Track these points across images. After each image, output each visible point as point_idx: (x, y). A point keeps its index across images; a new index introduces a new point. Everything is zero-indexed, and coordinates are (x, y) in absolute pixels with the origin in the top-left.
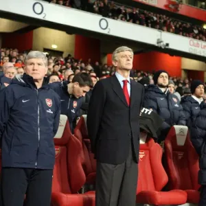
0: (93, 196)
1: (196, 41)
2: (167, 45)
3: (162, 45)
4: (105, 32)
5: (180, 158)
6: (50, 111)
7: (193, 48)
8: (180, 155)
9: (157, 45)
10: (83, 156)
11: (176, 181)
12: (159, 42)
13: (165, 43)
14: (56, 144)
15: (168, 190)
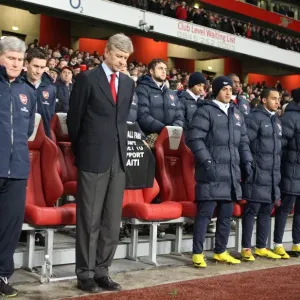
0: (73, 209)
1: (185, 24)
2: (152, 27)
3: (145, 28)
4: (77, 11)
5: (173, 164)
6: (25, 109)
7: (183, 32)
8: (174, 161)
9: (139, 28)
10: (58, 163)
11: (169, 192)
12: (142, 24)
13: (148, 26)
14: (30, 149)
15: (159, 203)
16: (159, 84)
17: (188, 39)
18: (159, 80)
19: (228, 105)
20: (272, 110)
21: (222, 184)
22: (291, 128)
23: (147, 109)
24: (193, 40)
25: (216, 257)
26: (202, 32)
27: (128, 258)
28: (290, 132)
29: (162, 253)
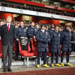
3: (52, 17)
16: (32, 27)
17: (62, 19)
18: (32, 26)
19: (44, 30)
20: (57, 31)
21: (43, 48)
22: (63, 35)
23: (29, 32)
24: (63, 19)
25: (44, 65)
26: (65, 17)
27: (24, 65)
28: (63, 36)
29: (33, 64)
